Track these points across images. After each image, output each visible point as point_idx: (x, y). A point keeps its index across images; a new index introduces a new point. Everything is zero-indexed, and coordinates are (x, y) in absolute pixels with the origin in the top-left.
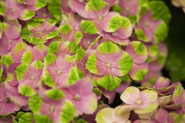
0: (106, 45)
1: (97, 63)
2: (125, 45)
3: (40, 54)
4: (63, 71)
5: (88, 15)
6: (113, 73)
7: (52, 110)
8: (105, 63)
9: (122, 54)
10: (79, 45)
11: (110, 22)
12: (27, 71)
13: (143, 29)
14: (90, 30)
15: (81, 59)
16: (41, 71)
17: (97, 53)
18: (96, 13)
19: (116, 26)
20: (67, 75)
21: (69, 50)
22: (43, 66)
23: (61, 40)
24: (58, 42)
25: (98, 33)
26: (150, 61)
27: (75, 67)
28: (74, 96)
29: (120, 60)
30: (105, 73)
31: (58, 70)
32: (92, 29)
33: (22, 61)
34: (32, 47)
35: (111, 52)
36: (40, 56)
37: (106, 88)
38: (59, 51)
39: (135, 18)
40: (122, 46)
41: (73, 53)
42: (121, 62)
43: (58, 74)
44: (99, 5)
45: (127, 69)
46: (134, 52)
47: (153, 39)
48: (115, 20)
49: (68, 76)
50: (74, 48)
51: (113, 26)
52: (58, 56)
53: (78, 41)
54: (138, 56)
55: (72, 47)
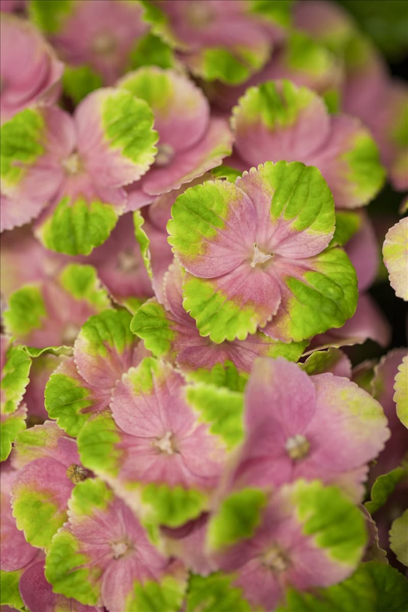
0: (184, 215)
1: (225, 292)
2: (230, 151)
3: (53, 462)
4: (172, 430)
5: (34, 199)
6: (296, 259)
7: (280, 564)
8: (242, 264)
9: (253, 184)
10: (114, 305)
11: (112, 143)
12: (82, 552)
13: (209, 41)
14: (93, 230)
15: (171, 336)
16: (117, 505)
17: (189, 267)
18: (42, 166)
19: (143, 132)
20: (195, 425)
21: (110, 351)
22: (107, 486)
23: (57, 355)
24: (55, 373)
25: (120, 211)
26: (335, 95)
27: (188, 376)
28: (285, 454)
29: (269, 206)
30: (282, 292)
31: (157, 444)
32: (94, 222)
33: (36, 544)
34: (8, 472)
35: (223, 215)
36: (59, 463)
37: (336, 325)
38: (92, 390)
39: (155, 43)
40: (226, 160)
41: (128, 347)
42: (281, 209)
43: (170, 451)
44: (25, 136)
45: (320, 207)
46: (274, 133)
47: (267, 30)
48: (116, 118)
49: (202, 427)
50: (115, 331)
51: (136, 143)
52: (108, 407)
53: (100, 297)
54: (295, 127)
55: (107, 333)
